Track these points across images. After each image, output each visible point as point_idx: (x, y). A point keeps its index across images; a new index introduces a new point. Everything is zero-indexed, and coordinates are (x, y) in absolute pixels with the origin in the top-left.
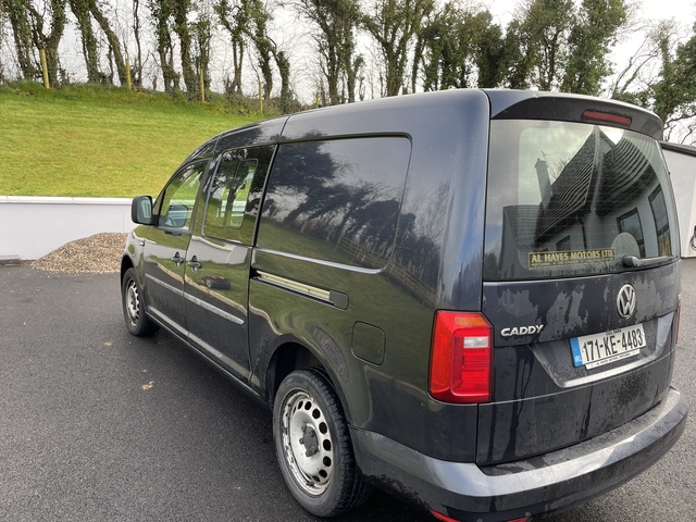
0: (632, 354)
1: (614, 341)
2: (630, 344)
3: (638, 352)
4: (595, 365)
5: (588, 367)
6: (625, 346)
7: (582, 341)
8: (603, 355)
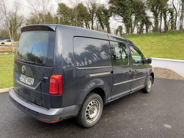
0: (28, 84)
1: (26, 79)
2: (29, 82)
3: (30, 85)
4: (22, 81)
5: (21, 80)
6: (28, 81)
7: (22, 75)
8: (23, 80)
